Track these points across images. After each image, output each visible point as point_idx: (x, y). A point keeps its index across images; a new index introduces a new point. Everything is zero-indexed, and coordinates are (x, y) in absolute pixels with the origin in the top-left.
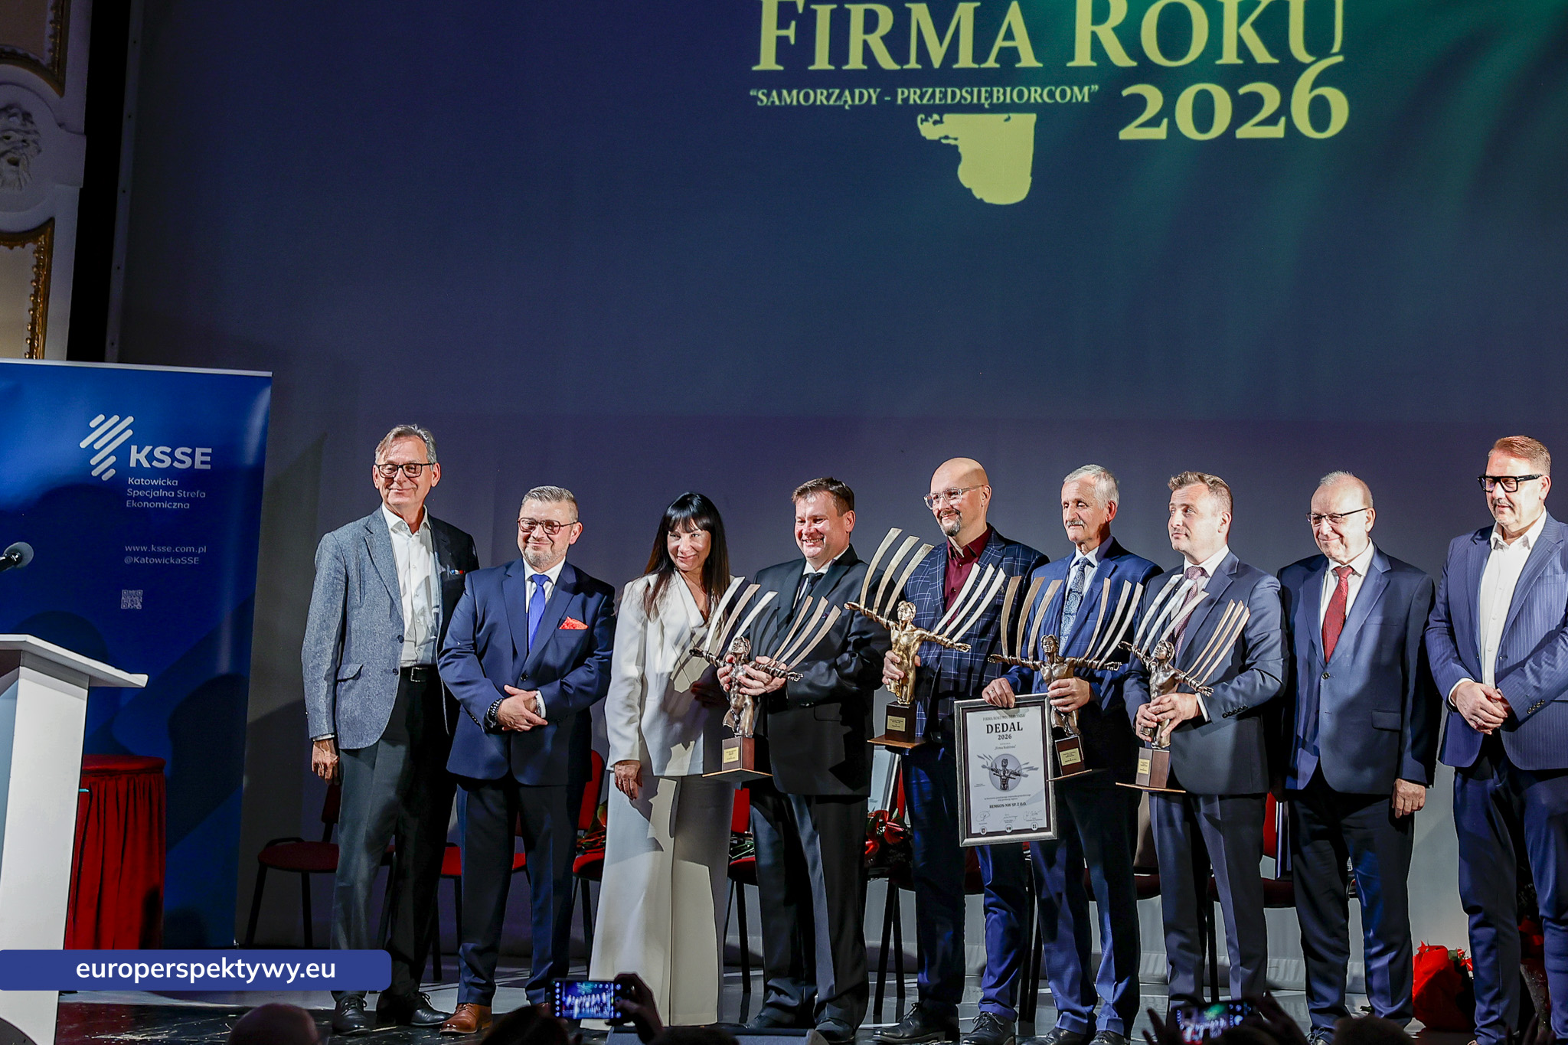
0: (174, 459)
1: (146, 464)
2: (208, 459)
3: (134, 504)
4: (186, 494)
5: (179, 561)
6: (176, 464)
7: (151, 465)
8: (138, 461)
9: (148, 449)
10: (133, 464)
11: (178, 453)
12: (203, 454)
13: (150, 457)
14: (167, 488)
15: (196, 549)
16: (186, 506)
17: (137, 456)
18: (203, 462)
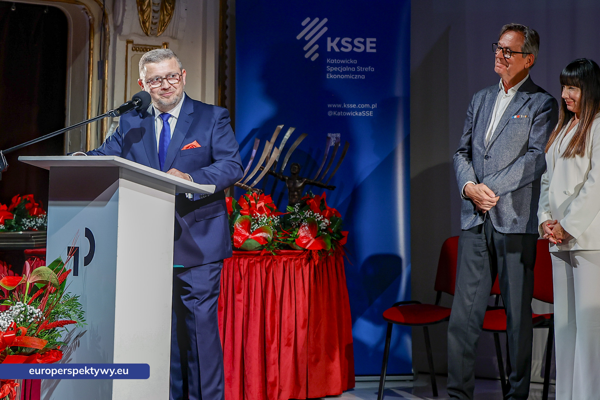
0: (354, 46)
1: (337, 50)
2: (374, 45)
3: (331, 77)
4: (362, 69)
6: (355, 49)
10: (329, 50)
12: (371, 42)
13: (339, 45)
14: (351, 65)
15: (371, 106)
16: (363, 77)
17: (331, 45)
18: (371, 48)
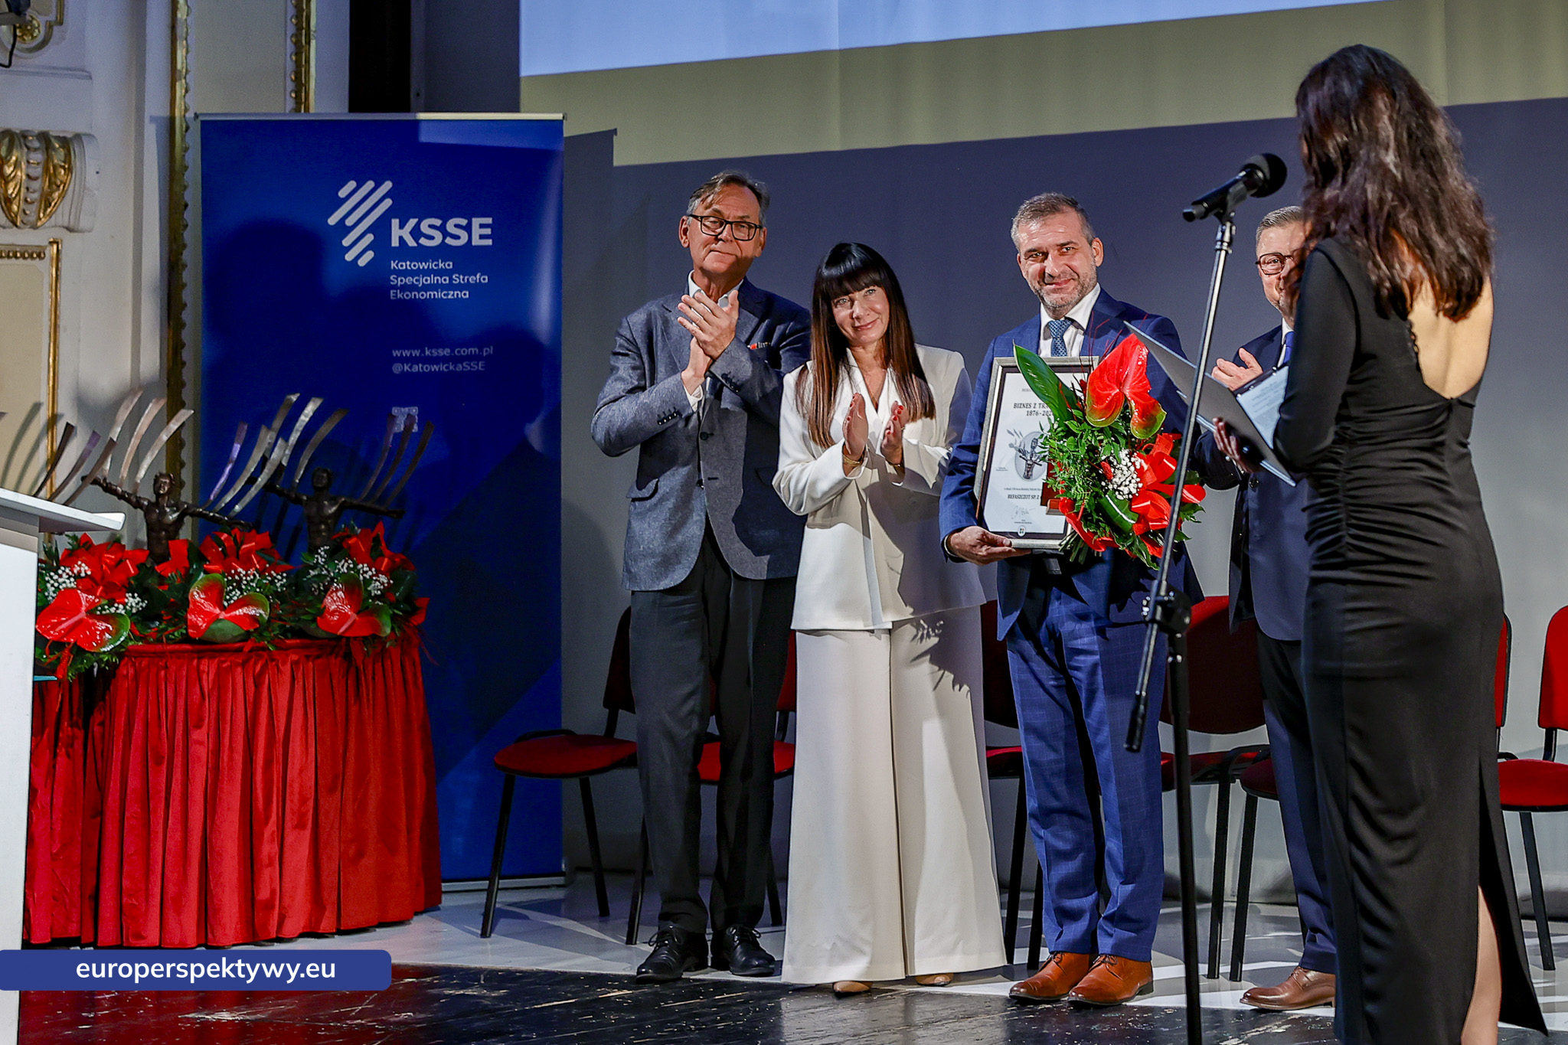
0: (446, 234)
1: (411, 243)
2: (488, 231)
3: (399, 296)
4: (463, 280)
5: (459, 367)
6: (449, 241)
7: (417, 243)
8: (401, 238)
9: (413, 222)
10: (395, 243)
11: (450, 226)
12: (482, 226)
13: (416, 233)
14: (440, 273)
15: (481, 350)
16: (465, 295)
17: (400, 233)
18: (482, 237)
